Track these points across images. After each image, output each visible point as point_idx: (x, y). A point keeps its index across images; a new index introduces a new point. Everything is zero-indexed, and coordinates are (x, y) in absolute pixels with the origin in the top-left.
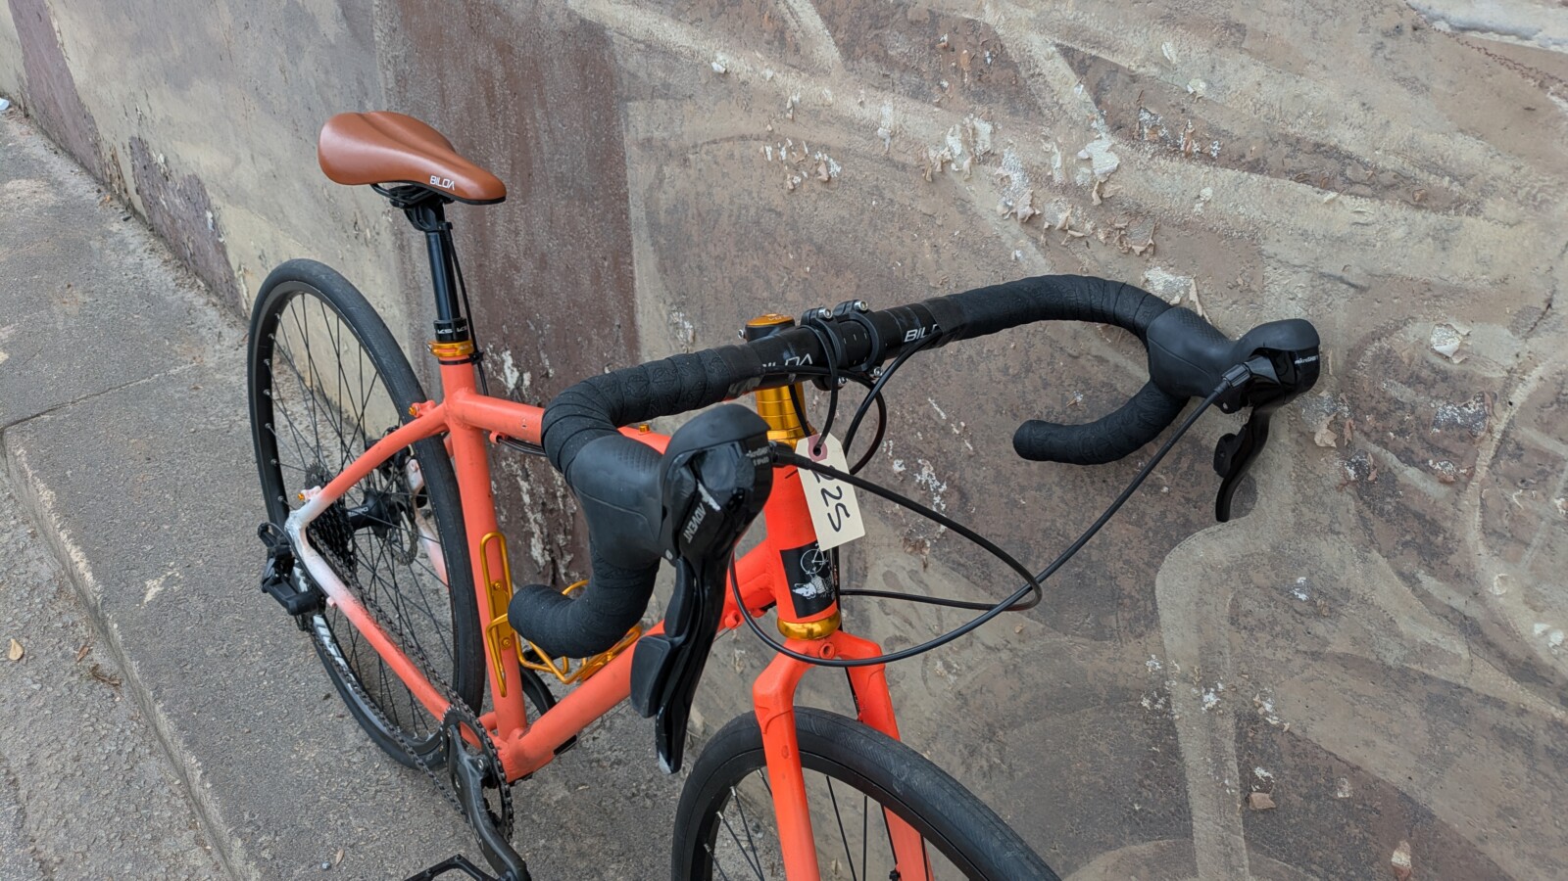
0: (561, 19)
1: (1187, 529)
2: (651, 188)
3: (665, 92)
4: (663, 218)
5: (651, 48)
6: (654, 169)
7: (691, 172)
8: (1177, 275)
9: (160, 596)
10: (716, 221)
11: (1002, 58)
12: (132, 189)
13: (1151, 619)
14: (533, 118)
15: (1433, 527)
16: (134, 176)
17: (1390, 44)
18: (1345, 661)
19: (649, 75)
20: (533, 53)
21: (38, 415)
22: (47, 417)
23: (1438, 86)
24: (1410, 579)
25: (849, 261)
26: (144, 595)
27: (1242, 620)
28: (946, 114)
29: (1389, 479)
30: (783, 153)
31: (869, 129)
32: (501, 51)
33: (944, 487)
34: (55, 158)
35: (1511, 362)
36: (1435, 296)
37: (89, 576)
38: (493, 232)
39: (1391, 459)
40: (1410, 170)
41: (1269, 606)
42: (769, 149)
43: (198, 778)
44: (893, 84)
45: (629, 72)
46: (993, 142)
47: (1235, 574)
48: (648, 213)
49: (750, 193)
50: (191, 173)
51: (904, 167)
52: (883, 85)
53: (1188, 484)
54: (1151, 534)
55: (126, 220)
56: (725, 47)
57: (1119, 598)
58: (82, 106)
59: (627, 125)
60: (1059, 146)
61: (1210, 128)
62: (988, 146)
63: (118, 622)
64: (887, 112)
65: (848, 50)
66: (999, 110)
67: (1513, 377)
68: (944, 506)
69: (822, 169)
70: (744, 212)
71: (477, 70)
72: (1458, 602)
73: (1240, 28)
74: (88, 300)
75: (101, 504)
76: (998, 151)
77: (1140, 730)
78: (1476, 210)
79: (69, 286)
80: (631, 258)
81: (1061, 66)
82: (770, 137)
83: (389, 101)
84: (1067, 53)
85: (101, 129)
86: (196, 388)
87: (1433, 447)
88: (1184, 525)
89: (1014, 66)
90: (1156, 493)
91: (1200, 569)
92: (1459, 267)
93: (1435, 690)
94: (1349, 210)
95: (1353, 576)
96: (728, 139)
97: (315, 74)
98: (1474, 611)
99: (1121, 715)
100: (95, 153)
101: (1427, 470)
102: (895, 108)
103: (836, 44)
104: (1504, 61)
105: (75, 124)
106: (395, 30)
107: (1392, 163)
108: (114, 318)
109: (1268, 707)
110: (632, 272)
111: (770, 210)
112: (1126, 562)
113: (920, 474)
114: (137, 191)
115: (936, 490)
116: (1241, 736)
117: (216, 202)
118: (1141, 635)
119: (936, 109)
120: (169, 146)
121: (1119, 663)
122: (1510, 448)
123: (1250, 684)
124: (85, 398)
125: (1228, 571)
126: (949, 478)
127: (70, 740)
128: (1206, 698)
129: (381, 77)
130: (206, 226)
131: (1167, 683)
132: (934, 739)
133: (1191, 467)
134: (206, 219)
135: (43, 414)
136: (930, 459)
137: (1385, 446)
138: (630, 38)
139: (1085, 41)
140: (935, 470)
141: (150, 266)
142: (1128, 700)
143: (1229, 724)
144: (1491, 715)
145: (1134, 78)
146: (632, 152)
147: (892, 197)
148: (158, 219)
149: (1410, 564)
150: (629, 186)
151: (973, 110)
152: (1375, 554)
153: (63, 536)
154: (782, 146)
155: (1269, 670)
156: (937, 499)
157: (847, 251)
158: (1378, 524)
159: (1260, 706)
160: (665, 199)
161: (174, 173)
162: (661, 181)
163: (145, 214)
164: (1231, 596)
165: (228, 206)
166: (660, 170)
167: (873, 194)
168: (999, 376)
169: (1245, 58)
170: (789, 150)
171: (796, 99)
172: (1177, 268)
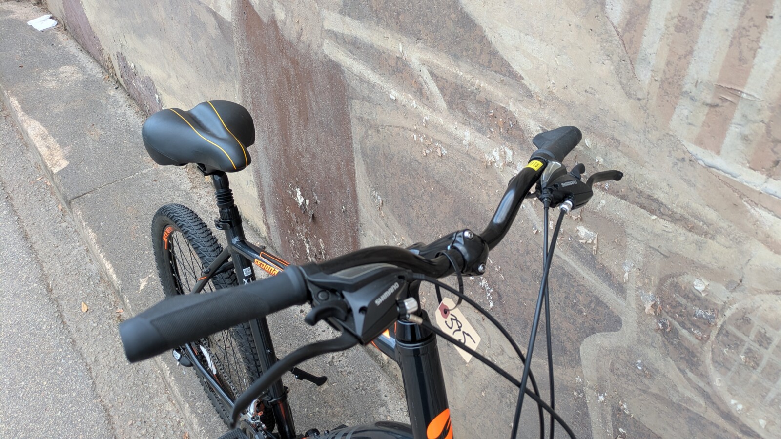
0: (321, 57)
1: (593, 331)
2: (362, 137)
3: (368, 99)
4: (368, 151)
5: (361, 79)
6: (364, 130)
7: (381, 136)
8: (590, 231)
9: (146, 287)
10: (392, 159)
11: (516, 125)
12: (119, 74)
13: (578, 362)
14: (309, 95)
15: (693, 354)
16: (119, 69)
17: (680, 164)
18: (655, 396)
19: (361, 91)
20: (308, 67)
21: (85, 194)
22: (89, 195)
23: (699, 186)
24: (683, 371)
25: (451, 190)
26: (139, 286)
27: (615, 371)
28: (493, 142)
29: (674, 332)
30: (421, 139)
31: (460, 140)
32: (293, 63)
33: (491, 290)
34: (81, 54)
35: (725, 299)
36: (695, 266)
37: (114, 276)
38: (291, 138)
39: (677, 325)
40: (687, 216)
41: (626, 369)
42: (415, 136)
43: (168, 374)
44: (470, 124)
45: (352, 87)
46: (513, 159)
47: (612, 353)
48: (361, 147)
49: (407, 152)
50: (147, 75)
51: (474, 159)
52: (465, 123)
53: (594, 314)
54: (578, 329)
55: (116, 88)
56: (396, 89)
57: (565, 351)
58: (93, 32)
59: (352, 109)
62: (511, 160)
63: (129, 299)
64: (467, 135)
65: (450, 104)
66: (516, 146)
67: (726, 306)
68: (491, 298)
69: (438, 150)
70: (404, 158)
71: (282, 68)
72: (702, 385)
73: (618, 141)
74: (102, 133)
75: (117, 240)
76: (515, 163)
77: (573, 403)
78: (713, 238)
79: (93, 125)
80: (354, 164)
82: (416, 131)
83: (241, 69)
85: (102, 45)
86: (155, 181)
87: (693, 324)
88: (592, 329)
89: (522, 131)
90: (581, 314)
91: (598, 348)
92: (705, 258)
93: (692, 415)
94: (663, 225)
95: (660, 365)
96: (397, 127)
97: (206, 49)
98: (707, 389)
99: (565, 396)
100: (100, 54)
101: (691, 332)
102: (470, 134)
103: (445, 101)
104: (726, 183)
105: (90, 39)
106: (243, 40)
107: (679, 211)
108: (115, 143)
109: (625, 406)
110: (354, 170)
111: (416, 161)
112: (568, 338)
113: (481, 282)
114: (121, 76)
115: (488, 290)
116: (613, 415)
117: (159, 91)
118: (574, 367)
119: (488, 139)
120: (136, 60)
121: (565, 376)
122: (724, 332)
123: (618, 396)
124: (105, 185)
125: (610, 351)
126: (494, 287)
127: (111, 351)
128: (600, 397)
129: (237, 57)
130: (155, 100)
131: (584, 388)
132: (487, 387)
133: (595, 307)
134: (155, 97)
135: (88, 193)
136: (486, 278)
137: (674, 319)
138: (353, 73)
140: (488, 283)
141: (130, 115)
142: (568, 391)
143: (609, 409)
144: (714, 429)
146: (354, 121)
147: (469, 169)
148: (132, 91)
149: (683, 366)
150: (353, 134)
151: (504, 144)
152: (669, 359)
153: (102, 256)
154: (421, 136)
155: (626, 392)
156: (489, 294)
157: (450, 186)
158: (670, 348)
159: (622, 405)
160: (369, 144)
161: (139, 73)
162: (367, 136)
163: (125, 87)
164: (611, 361)
165: (166, 94)
166: (366, 131)
167: (461, 166)
168: (515, 252)
169: (620, 153)
170: (424, 139)
171: (427, 118)
172: (590, 229)
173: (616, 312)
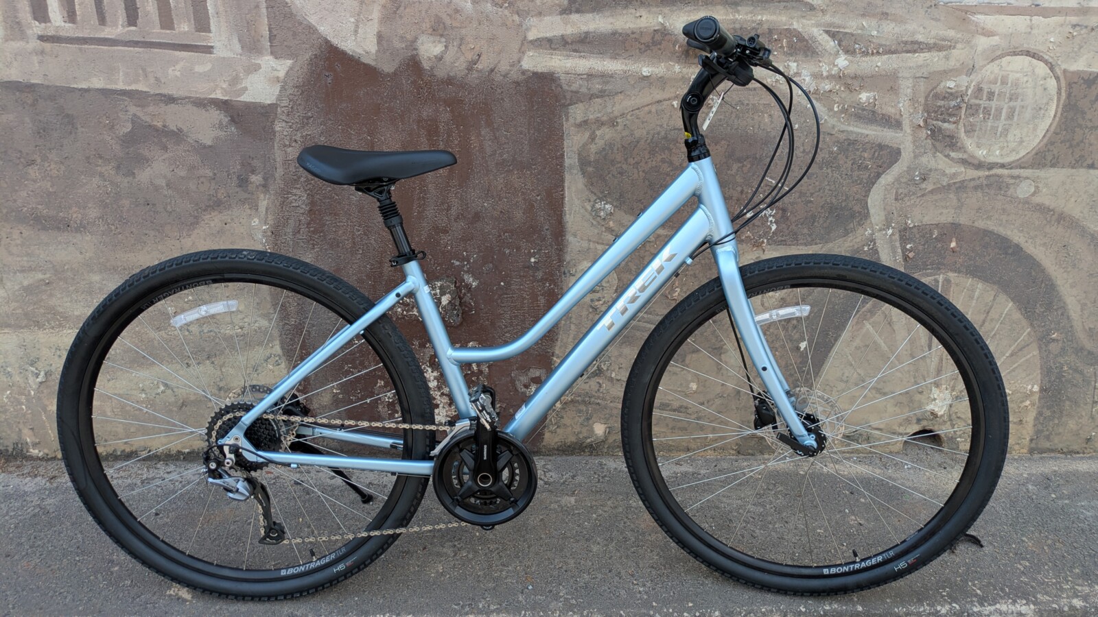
1: (878, 176)
2: (584, 145)
4: (592, 157)
5: (590, 76)
6: (587, 135)
8: (871, 93)
10: (635, 146)
11: (801, 38)
13: (867, 215)
14: (478, 135)
15: (951, 137)
17: (929, 10)
18: (932, 192)
19: (589, 89)
20: (485, 99)
23: (942, 19)
24: (947, 156)
27: (899, 197)
29: (940, 129)
32: (449, 105)
33: (775, 211)
35: (966, 84)
36: (946, 74)
39: (940, 123)
40: (937, 42)
41: (907, 188)
42: (676, 102)
45: (572, 91)
46: (798, 69)
47: (896, 183)
48: (579, 159)
49: (662, 126)
53: (878, 161)
54: (865, 185)
56: (649, 64)
57: (854, 215)
59: (567, 118)
60: (825, 63)
61: (879, 44)
66: (800, 57)
67: (967, 88)
68: (775, 220)
72: (961, 156)
73: (887, 14)
76: (799, 72)
78: (954, 48)
80: (563, 187)
81: (826, 37)
82: (677, 97)
84: (827, 32)
87: (950, 115)
89: (807, 41)
90: (866, 169)
91: (884, 188)
92: (952, 63)
93: (957, 185)
94: (920, 58)
95: (933, 164)
96: (648, 105)
98: (965, 156)
101: (949, 122)
104: (957, 9)
107: (932, 41)
109: (910, 222)
110: (563, 195)
112: (856, 200)
115: (770, 215)
116: (901, 238)
118: (863, 224)
121: (855, 240)
122: (969, 107)
123: (903, 218)
125: (893, 183)
126: (776, 207)
128: (888, 232)
129: (279, 154)
131: (874, 236)
133: (878, 154)
137: (938, 120)
139: (834, 27)
143: (897, 236)
144: (972, 184)
145: (853, 35)
146: (570, 131)
147: (749, 102)
149: (947, 151)
151: (789, 60)
152: (937, 153)
155: (909, 209)
156: (770, 219)
158: (937, 144)
159: (907, 223)
160: (595, 147)
162: (593, 139)
164: (895, 191)
166: (593, 134)
169: (889, 22)
172: (870, 91)
173: (895, 146)
